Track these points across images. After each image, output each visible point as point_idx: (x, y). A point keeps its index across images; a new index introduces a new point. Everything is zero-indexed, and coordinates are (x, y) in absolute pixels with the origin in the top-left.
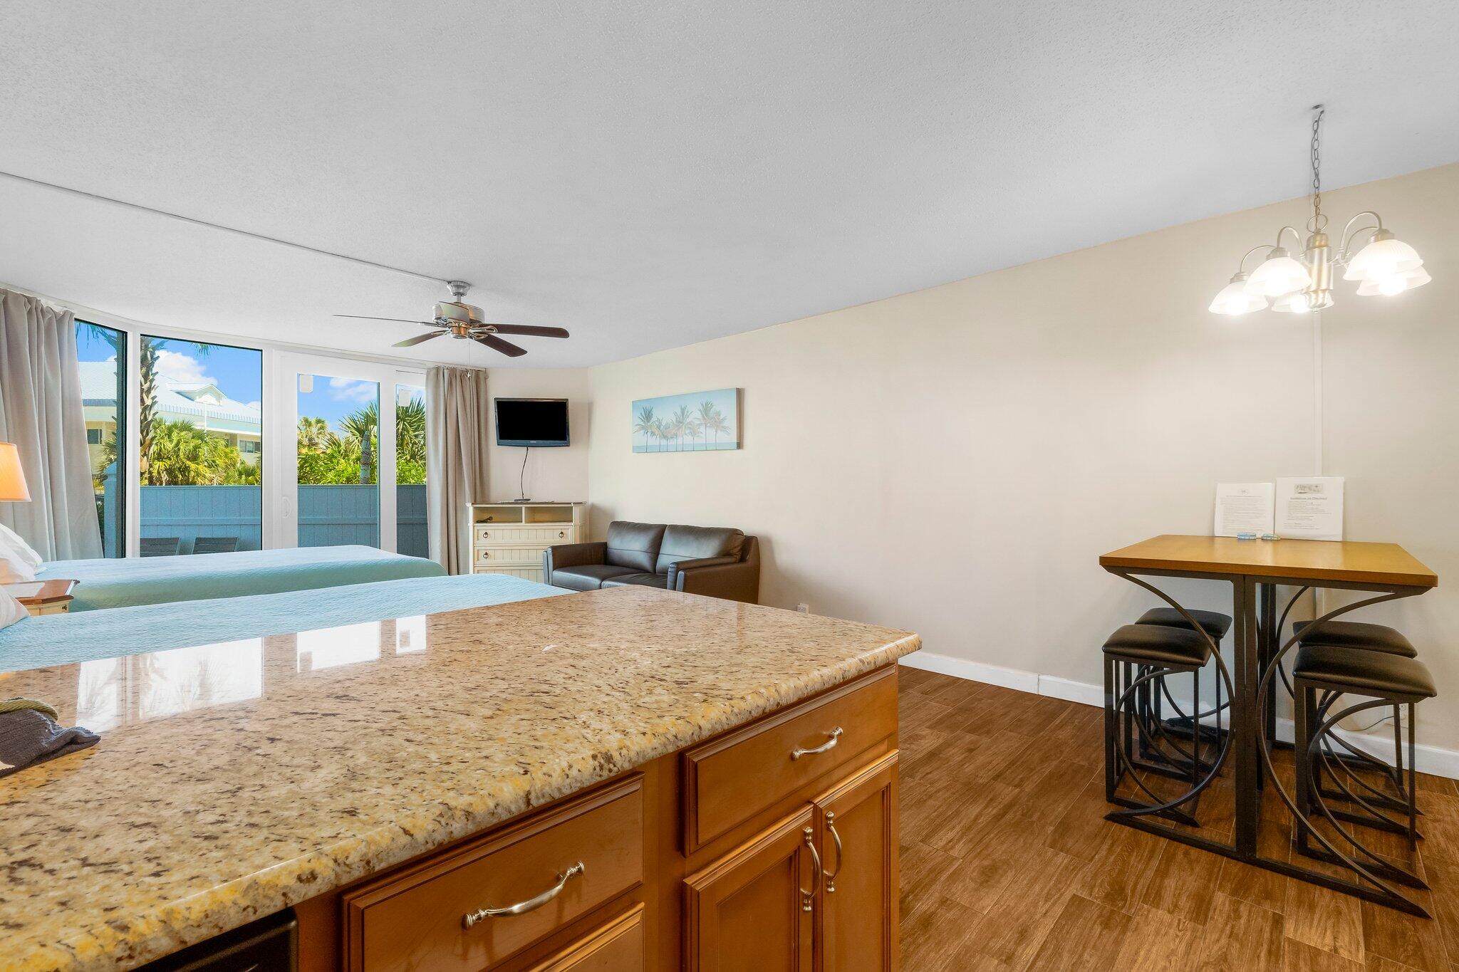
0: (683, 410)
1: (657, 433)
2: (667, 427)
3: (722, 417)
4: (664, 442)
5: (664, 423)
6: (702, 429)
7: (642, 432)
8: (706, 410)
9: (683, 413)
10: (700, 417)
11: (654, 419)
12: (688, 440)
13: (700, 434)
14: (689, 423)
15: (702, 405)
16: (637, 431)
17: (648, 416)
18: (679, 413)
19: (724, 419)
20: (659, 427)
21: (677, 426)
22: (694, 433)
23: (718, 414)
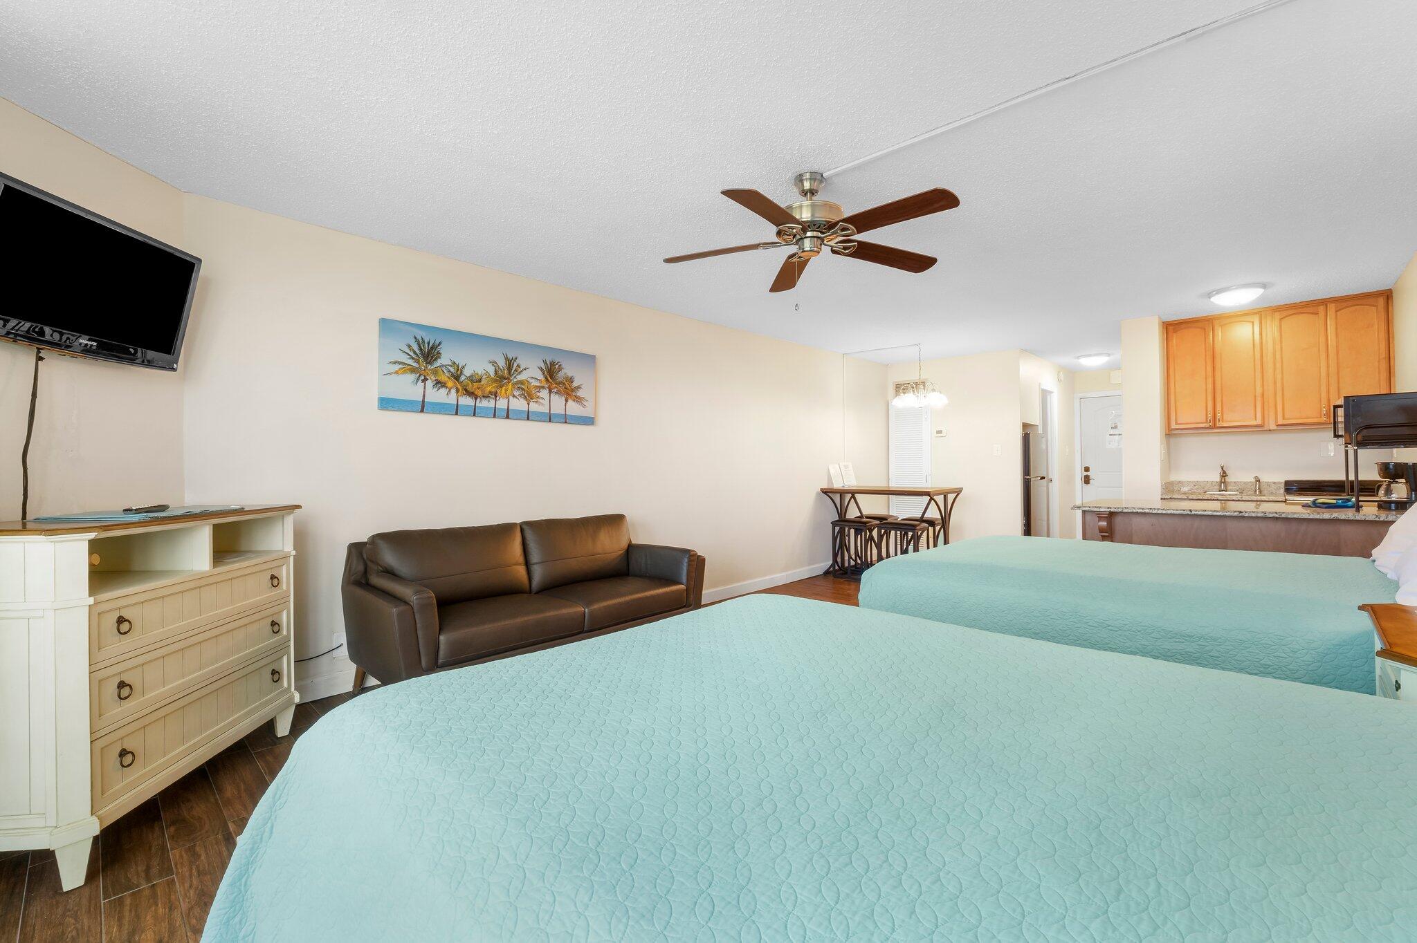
0: (510, 363)
1: (450, 384)
2: (477, 380)
3: (575, 384)
4: (466, 401)
5: (467, 372)
6: (544, 393)
7: (413, 377)
8: (551, 371)
9: (510, 368)
10: (541, 377)
11: (444, 360)
12: (518, 404)
13: (541, 401)
14: (521, 382)
15: (545, 363)
16: (396, 372)
17: (429, 354)
18: (502, 363)
19: (578, 388)
20: (457, 378)
21: (496, 381)
22: (528, 396)
23: (571, 380)
